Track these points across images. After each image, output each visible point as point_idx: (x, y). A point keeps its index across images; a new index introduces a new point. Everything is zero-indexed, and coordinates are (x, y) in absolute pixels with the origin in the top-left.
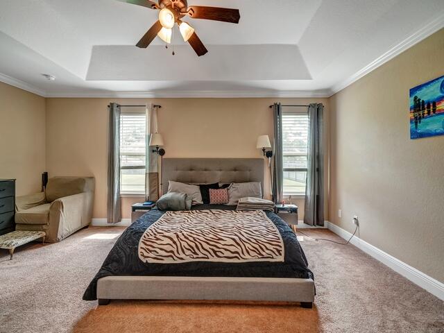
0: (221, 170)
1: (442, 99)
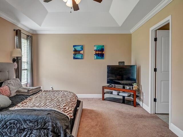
1: (81, 51)
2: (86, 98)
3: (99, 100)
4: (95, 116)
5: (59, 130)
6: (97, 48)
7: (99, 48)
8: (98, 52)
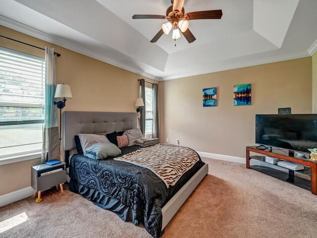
0: (115, 122)
1: (214, 95)
2: (220, 160)
3: (241, 166)
4: (221, 189)
5: (145, 198)
6: (238, 89)
7: (241, 89)
8: (240, 95)
